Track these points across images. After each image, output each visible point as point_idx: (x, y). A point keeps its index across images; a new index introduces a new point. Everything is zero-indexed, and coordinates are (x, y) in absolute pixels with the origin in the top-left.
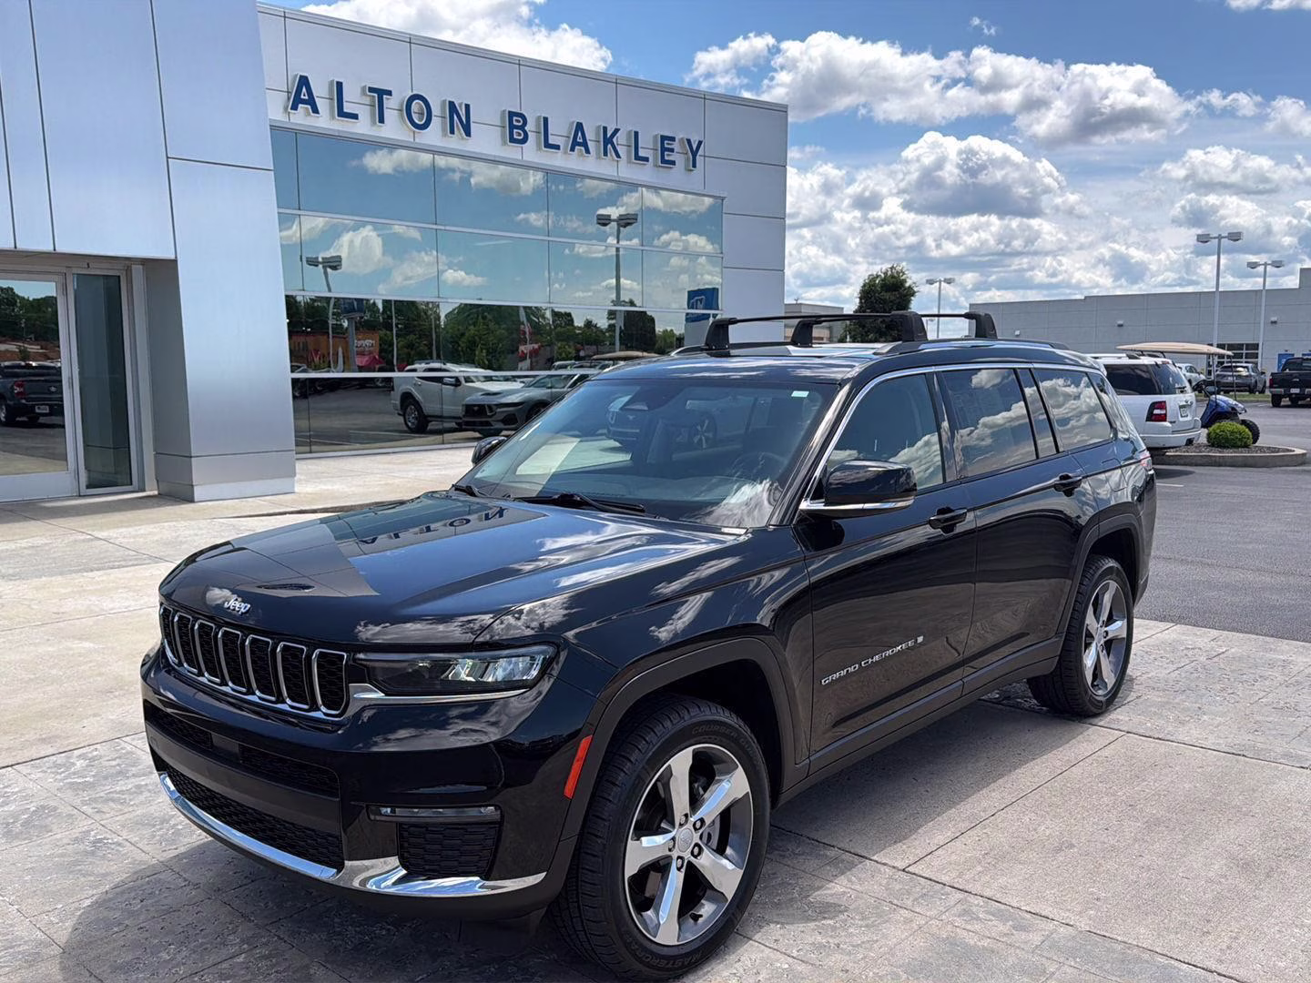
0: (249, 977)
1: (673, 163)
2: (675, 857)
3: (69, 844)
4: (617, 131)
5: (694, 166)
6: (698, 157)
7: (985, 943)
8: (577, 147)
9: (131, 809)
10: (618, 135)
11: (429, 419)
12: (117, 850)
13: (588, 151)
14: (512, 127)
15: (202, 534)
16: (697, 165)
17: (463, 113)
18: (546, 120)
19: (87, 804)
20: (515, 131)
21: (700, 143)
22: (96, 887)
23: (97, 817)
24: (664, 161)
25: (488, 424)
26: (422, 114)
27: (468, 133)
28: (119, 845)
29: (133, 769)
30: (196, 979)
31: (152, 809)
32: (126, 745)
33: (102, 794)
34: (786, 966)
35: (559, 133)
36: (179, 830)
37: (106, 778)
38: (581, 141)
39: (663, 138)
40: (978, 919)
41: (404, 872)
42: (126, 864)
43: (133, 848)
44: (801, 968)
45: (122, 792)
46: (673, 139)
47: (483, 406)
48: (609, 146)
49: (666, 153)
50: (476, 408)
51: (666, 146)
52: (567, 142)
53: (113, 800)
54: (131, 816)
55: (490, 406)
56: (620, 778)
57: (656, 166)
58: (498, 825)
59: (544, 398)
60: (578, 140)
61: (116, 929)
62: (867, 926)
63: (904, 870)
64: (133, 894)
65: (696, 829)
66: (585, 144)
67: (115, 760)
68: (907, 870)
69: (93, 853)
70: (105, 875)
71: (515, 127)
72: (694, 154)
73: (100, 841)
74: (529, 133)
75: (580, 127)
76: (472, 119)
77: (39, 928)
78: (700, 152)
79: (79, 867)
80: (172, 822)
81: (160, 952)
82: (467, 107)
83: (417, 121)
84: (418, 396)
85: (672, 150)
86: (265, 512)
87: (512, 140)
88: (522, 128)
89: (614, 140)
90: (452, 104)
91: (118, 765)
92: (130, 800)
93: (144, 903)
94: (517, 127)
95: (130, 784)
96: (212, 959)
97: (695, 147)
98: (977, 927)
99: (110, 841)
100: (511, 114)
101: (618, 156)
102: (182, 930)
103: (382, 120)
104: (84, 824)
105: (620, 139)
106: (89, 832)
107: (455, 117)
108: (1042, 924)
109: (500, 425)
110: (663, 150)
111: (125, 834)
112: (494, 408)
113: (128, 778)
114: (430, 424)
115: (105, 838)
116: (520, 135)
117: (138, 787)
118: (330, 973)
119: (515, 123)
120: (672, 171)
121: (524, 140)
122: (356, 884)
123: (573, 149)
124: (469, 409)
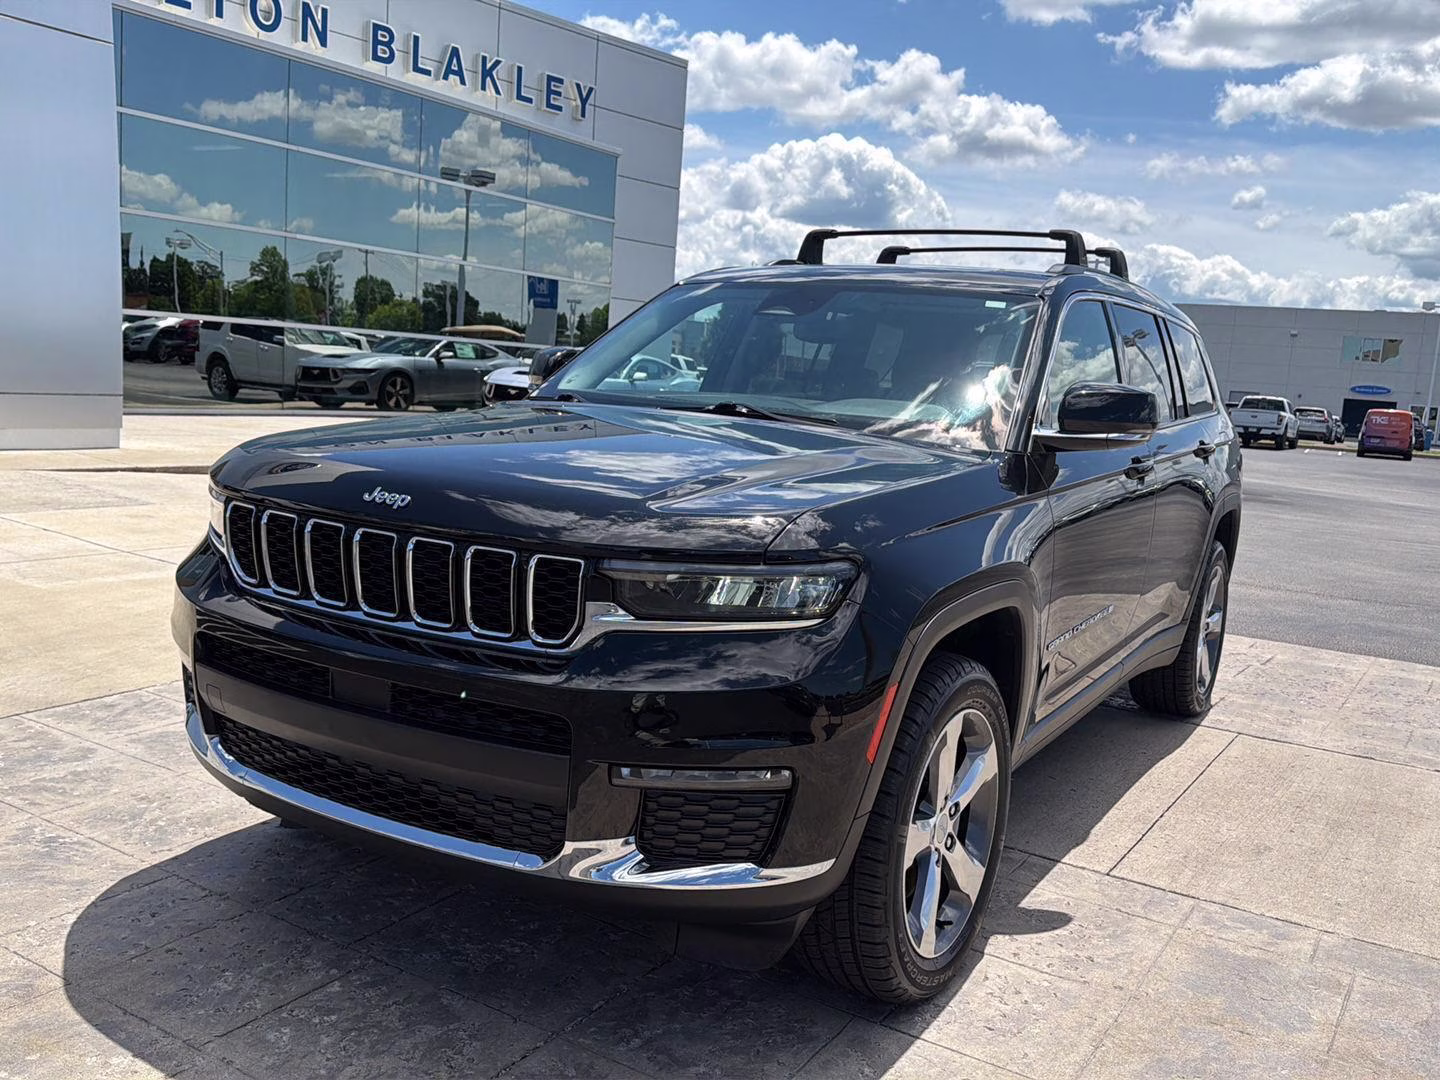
0: (360, 1011)
1: (559, 108)
2: (933, 849)
3: (8, 844)
4: (498, 63)
5: (583, 115)
6: (587, 106)
7: (1253, 953)
8: (451, 76)
9: (77, 801)
10: (498, 68)
11: (239, 384)
12: (84, 852)
13: (463, 82)
14: (376, 42)
15: (19, 486)
16: (587, 115)
17: (319, 17)
18: (416, 39)
19: (9, 795)
20: (379, 47)
21: (591, 90)
22: (78, 898)
23: (34, 810)
24: (549, 105)
25: (331, 391)
26: (270, 13)
27: (323, 43)
28: (84, 844)
29: (58, 752)
30: (284, 1015)
31: (110, 801)
32: (32, 724)
33: (27, 782)
34: (1046, 984)
35: (429, 55)
36: (161, 827)
37: (22, 762)
38: (456, 69)
39: (550, 79)
40: (1228, 927)
41: (641, 856)
42: (106, 868)
43: (105, 849)
44: (1065, 985)
45: (52, 780)
46: (561, 81)
47: (328, 369)
48: (488, 79)
49: (552, 96)
50: (316, 372)
51: (553, 88)
52: (440, 69)
53: (46, 789)
54: (83, 809)
55: (334, 371)
56: (907, 744)
57: (538, 109)
58: (787, 795)
59: (400, 366)
60: (452, 66)
61: (133, 953)
62: (1109, 936)
63: (1108, 875)
64: (135, 908)
65: (951, 816)
66: (460, 73)
67: (24, 740)
68: (1111, 873)
69: (50, 855)
70: (83, 883)
71: (380, 42)
72: (584, 101)
73: (52, 840)
74: (396, 52)
75: (455, 52)
76: (329, 26)
77: (15, 953)
78: (591, 100)
79: (38, 873)
80: (147, 817)
81: (213, 980)
82: (324, 11)
83: (261, 18)
84: (229, 358)
85: (559, 94)
86: (91, 467)
87: (376, 58)
88: (388, 44)
89: (494, 73)
90: (306, 6)
91: (33, 747)
92: (72, 790)
93: (158, 918)
94: (383, 43)
95: (61, 771)
96: (294, 989)
97: (584, 94)
98: (1232, 936)
99: (67, 840)
100: (377, 27)
101: (498, 92)
102: (229, 952)
103: (220, 14)
104: (20, 820)
105: (500, 73)
106: (31, 828)
107: (310, 22)
108: (1302, 932)
109: (348, 395)
110: (550, 92)
111: (83, 830)
112: (339, 373)
113: (55, 763)
114: (241, 391)
115: (59, 837)
116: (385, 52)
117: (75, 774)
118: (470, 1002)
119: (380, 38)
120: (558, 117)
121: (390, 60)
122: (575, 873)
123: (446, 77)
124: (307, 373)
